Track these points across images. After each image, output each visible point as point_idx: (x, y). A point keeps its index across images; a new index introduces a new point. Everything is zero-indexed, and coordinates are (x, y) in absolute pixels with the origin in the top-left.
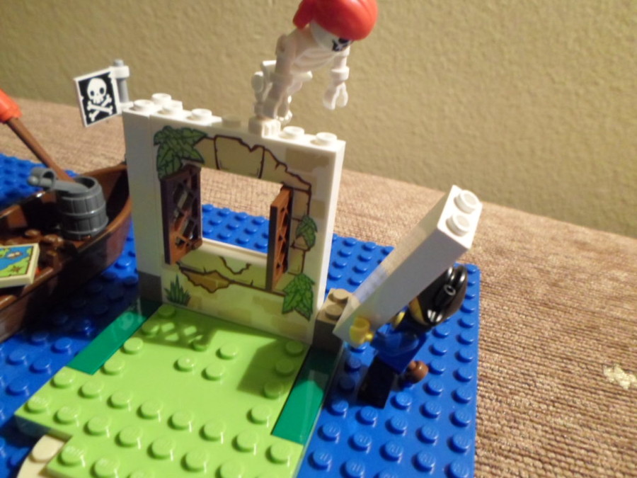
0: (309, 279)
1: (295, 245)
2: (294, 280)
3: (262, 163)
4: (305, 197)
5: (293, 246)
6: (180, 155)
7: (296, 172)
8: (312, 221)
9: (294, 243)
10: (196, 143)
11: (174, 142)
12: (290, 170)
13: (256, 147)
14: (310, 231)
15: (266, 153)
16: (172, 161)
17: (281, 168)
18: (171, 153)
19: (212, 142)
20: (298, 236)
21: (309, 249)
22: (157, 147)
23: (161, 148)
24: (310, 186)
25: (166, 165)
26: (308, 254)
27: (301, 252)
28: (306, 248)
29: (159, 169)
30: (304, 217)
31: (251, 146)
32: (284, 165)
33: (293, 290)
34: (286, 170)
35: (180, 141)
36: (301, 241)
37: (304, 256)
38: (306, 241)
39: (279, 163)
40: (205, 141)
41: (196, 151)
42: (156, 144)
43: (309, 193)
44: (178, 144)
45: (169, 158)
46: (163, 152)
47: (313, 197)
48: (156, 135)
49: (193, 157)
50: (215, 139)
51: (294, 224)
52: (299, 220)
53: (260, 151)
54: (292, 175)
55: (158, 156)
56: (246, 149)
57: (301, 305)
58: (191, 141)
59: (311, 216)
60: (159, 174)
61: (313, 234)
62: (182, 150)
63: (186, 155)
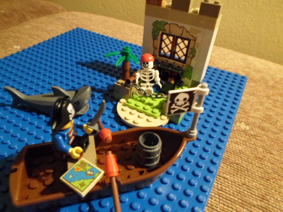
0: (192, 67)
1: (189, 57)
2: (187, 68)
3: (183, 32)
4: (194, 42)
5: (188, 57)
6: (159, 29)
7: (192, 34)
8: (195, 49)
9: (189, 56)
10: (164, 25)
11: (158, 25)
12: (190, 34)
13: (181, 27)
14: (194, 52)
15: (184, 29)
16: (157, 31)
17: (188, 33)
18: (157, 28)
19: (169, 25)
20: (190, 54)
21: (193, 58)
22: (153, 26)
23: (154, 27)
24: (195, 38)
25: (155, 32)
26: (193, 59)
27: (190, 59)
28: (192, 57)
29: (152, 33)
30: (193, 48)
31: (180, 26)
32: (189, 32)
33: (187, 70)
34: (189, 34)
35: (160, 25)
36: (191, 55)
37: (191, 60)
38: (192, 56)
39: (187, 32)
40: (167, 25)
41: (164, 28)
42: (153, 25)
43: (195, 41)
44: (159, 26)
45: (156, 29)
46: (154, 28)
47: (196, 42)
48: (153, 23)
49: (163, 29)
50: (170, 24)
51: (189, 50)
52: (191, 49)
53: (182, 28)
54: (191, 35)
55: (153, 29)
56: (178, 28)
57: (188, 75)
58: (163, 25)
59: (195, 47)
60: (152, 34)
61: (195, 53)
62: (160, 27)
63: (161, 29)
